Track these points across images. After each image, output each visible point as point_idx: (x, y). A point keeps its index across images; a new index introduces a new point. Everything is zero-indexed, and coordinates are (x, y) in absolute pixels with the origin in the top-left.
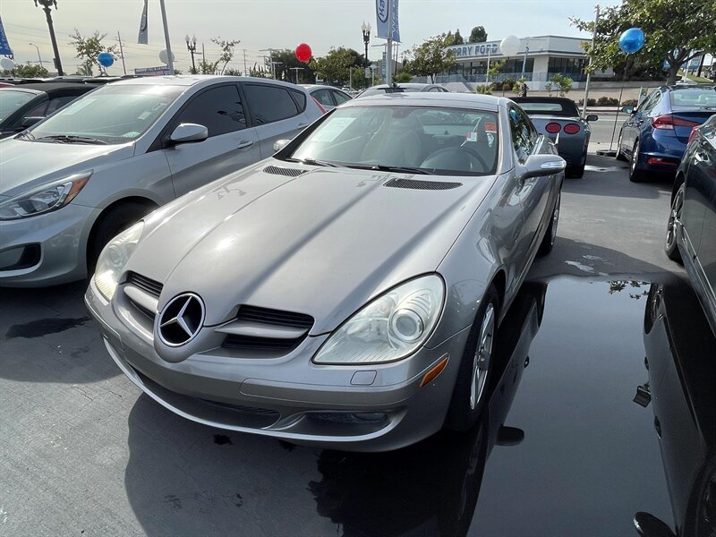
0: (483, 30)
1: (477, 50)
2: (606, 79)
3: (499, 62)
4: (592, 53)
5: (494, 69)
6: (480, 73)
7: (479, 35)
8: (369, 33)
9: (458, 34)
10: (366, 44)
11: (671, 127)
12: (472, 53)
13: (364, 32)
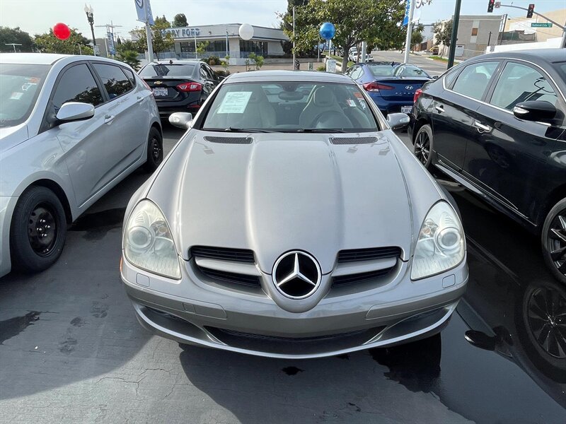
0: (184, 17)
1: (183, 33)
2: (280, 57)
3: (204, 43)
4: (294, 39)
5: (200, 49)
6: (189, 51)
7: (181, 21)
8: (92, 15)
9: (164, 18)
10: (92, 25)
11: (377, 90)
12: (180, 35)
13: (87, 13)
